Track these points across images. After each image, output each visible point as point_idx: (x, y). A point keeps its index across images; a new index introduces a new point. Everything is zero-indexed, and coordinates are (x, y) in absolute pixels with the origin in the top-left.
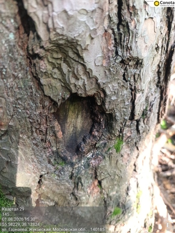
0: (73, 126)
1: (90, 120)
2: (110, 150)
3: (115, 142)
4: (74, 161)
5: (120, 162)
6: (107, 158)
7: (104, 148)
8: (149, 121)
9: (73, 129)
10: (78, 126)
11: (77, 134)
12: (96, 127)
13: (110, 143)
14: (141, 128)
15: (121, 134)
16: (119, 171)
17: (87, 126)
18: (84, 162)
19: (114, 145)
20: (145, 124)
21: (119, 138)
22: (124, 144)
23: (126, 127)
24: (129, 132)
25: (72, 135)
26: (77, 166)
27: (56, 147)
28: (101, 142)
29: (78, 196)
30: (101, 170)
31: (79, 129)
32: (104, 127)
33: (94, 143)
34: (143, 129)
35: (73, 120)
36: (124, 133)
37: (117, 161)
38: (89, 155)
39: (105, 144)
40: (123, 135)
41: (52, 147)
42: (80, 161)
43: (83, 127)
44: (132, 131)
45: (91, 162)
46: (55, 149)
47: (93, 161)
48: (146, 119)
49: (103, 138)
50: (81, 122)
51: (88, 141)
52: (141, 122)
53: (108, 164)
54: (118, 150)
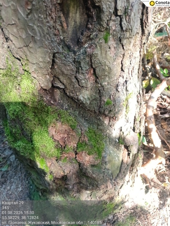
0: (74, 21)
1: (86, 16)
2: (100, 40)
3: (104, 34)
4: (76, 50)
5: (109, 53)
6: (98, 47)
7: (96, 38)
8: (130, 19)
9: (74, 23)
10: (77, 21)
11: (77, 28)
12: (90, 21)
13: (100, 34)
14: (124, 25)
15: (108, 27)
16: (109, 62)
17: (84, 21)
18: (82, 51)
19: (103, 36)
20: (127, 21)
21: (107, 31)
22: (111, 36)
23: (112, 21)
24: (114, 26)
25: (74, 29)
26: (77, 54)
27: (63, 36)
28: (94, 34)
29: (79, 79)
30: (94, 59)
31: (78, 23)
32: (95, 20)
33: (89, 34)
34: (126, 26)
35: (74, 14)
36: (110, 25)
37: (106, 51)
38: (86, 45)
39: (97, 35)
40: (109, 27)
41: (60, 36)
42: (80, 50)
43: (81, 22)
44: (117, 26)
45: (87, 50)
46: (62, 38)
47: (89, 50)
48: (127, 17)
49: (95, 30)
50: (79, 17)
51: (85, 33)
52: (124, 19)
53: (99, 53)
54: (106, 41)
